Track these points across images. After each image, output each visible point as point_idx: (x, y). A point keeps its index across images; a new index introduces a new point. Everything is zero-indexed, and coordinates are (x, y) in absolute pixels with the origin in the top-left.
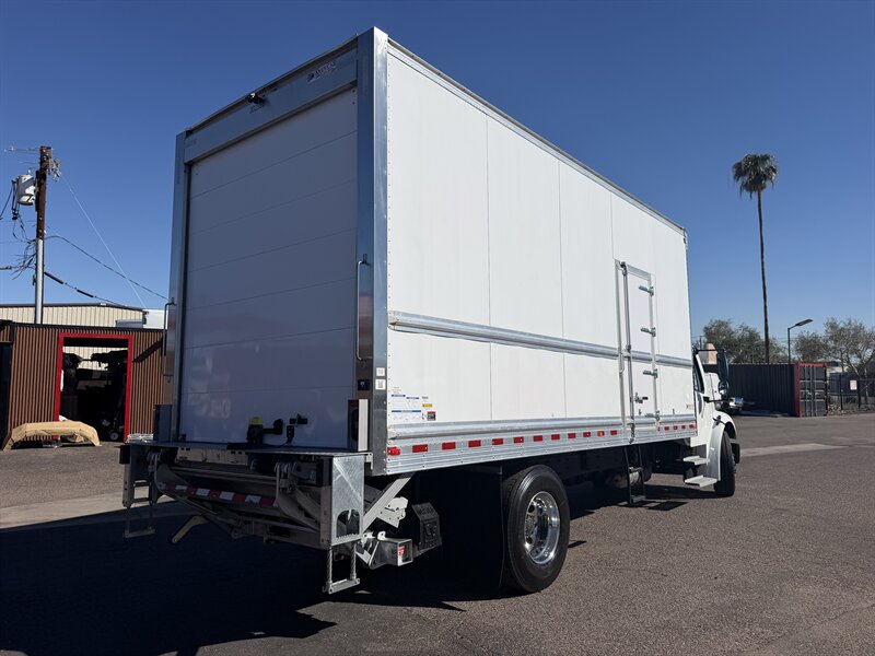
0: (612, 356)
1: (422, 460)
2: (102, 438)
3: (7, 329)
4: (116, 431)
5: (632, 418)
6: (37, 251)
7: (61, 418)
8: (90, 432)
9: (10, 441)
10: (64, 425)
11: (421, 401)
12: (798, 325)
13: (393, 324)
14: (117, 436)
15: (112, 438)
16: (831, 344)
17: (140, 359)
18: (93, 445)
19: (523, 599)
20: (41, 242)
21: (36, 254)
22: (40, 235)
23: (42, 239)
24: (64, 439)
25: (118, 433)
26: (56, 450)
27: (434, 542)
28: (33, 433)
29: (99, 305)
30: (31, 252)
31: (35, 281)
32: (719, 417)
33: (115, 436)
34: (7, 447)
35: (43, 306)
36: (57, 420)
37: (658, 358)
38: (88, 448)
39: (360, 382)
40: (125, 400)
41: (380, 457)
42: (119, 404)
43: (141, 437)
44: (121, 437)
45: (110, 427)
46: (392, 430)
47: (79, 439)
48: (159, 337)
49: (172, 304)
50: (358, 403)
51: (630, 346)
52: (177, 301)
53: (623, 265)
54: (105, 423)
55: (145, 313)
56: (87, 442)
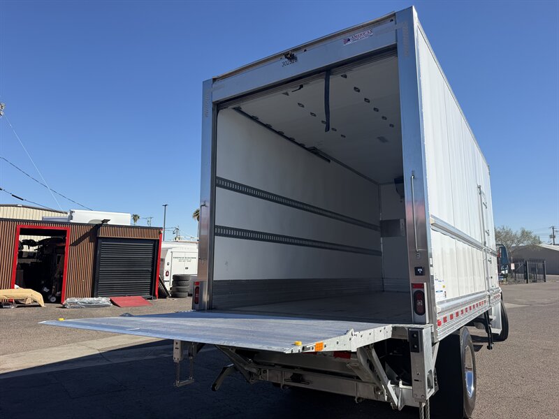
1: (446, 328)
2: (46, 300)
4: (54, 295)
5: (489, 291)
7: (16, 286)
8: (38, 297)
10: (18, 292)
11: (442, 284)
13: (432, 225)
14: (55, 299)
15: (52, 300)
17: (75, 244)
18: (40, 306)
24: (17, 302)
25: (56, 297)
26: (12, 310)
33: (54, 299)
36: (13, 288)
37: (490, 251)
38: (37, 308)
39: (416, 269)
40: (62, 274)
41: (435, 328)
42: (57, 276)
43: (76, 300)
44: (59, 300)
45: (50, 293)
46: (437, 306)
47: (28, 302)
48: (88, 229)
49: (204, 205)
50: (422, 286)
51: (485, 242)
52: (208, 204)
53: (479, 187)
54: (46, 290)
55: (72, 212)
56: (35, 304)
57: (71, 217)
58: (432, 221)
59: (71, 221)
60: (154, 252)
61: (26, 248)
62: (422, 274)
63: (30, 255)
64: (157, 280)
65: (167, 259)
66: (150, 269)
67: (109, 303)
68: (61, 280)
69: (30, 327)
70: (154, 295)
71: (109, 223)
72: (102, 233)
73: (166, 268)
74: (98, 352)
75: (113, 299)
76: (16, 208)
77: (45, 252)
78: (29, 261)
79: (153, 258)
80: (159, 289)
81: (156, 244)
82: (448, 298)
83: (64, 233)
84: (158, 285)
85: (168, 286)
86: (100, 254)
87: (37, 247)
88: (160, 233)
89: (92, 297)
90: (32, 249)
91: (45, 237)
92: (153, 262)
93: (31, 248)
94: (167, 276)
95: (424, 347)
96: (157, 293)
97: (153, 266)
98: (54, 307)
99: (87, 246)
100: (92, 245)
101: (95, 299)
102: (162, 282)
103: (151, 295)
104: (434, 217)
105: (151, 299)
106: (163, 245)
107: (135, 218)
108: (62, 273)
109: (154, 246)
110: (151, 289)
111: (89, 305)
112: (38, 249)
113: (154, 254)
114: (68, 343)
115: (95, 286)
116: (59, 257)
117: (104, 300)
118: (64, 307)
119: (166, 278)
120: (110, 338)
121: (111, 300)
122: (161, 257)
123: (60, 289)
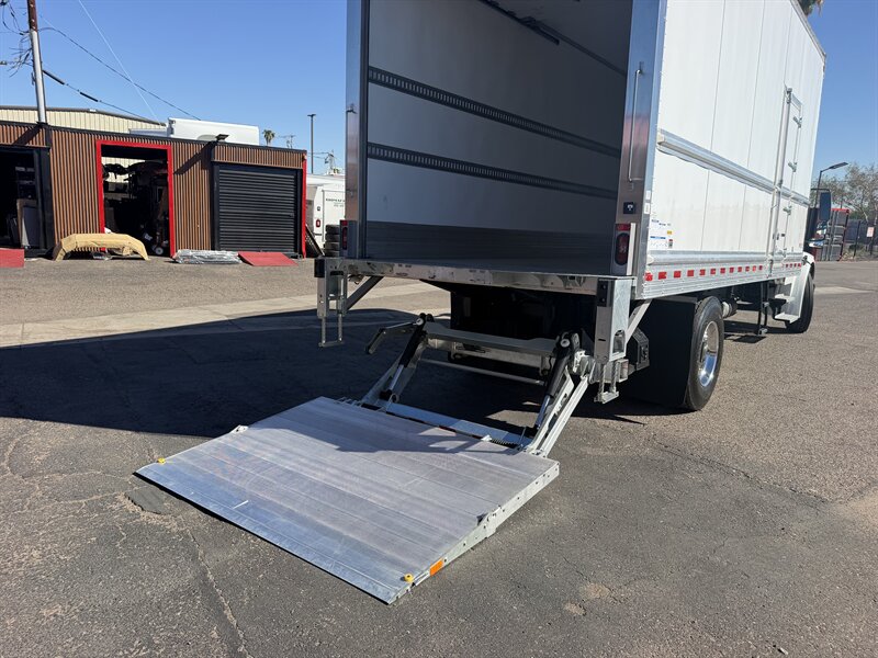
0: (769, 189)
1: (661, 287)
2: (150, 252)
3: (42, 132)
4: (159, 245)
5: (772, 254)
6: (32, 45)
7: (107, 230)
8: (139, 246)
9: (61, 251)
10: (110, 238)
11: (667, 228)
12: (832, 168)
13: (660, 144)
14: (162, 251)
15: (157, 252)
16: (847, 189)
17: (182, 171)
18: (142, 259)
19: (690, 415)
20: (35, 33)
21: (32, 49)
22: (32, 25)
23: (36, 30)
24: (111, 252)
25: (163, 248)
26: (106, 263)
27: (644, 363)
28: (83, 245)
29: (88, 111)
30: (27, 46)
31: (35, 80)
32: (806, 258)
33: (160, 251)
34: (60, 256)
35: (46, 110)
36: (103, 232)
37: (793, 195)
38: (138, 261)
39: (626, 204)
40: (168, 215)
41: (641, 282)
42: (160, 218)
43: (191, 253)
44: (167, 253)
45: (153, 241)
46: (649, 256)
47: (126, 253)
48: (197, 149)
49: (352, 111)
50: (628, 227)
51: (781, 181)
52: (357, 109)
53: (789, 92)
54: (147, 237)
55: (171, 122)
56: (135, 256)
57: (171, 130)
58: (660, 137)
59: (172, 136)
60: (296, 189)
61: (112, 178)
62: (632, 212)
63: (119, 188)
64: (304, 232)
65: (317, 202)
66: (292, 214)
67: (237, 260)
68: (166, 224)
69: (132, 284)
70: (301, 253)
71: (227, 140)
72: (219, 156)
73: (317, 215)
74: (226, 319)
75: (242, 254)
76: (87, 115)
77: (140, 182)
78: (119, 197)
79: (296, 198)
80: (307, 244)
81: (299, 176)
82: (674, 249)
83: (163, 154)
84: (305, 239)
85: (320, 242)
86: (218, 189)
87: (127, 176)
88: (303, 159)
89: (213, 249)
90: (121, 179)
91: (136, 161)
92: (296, 203)
93: (118, 176)
94: (318, 226)
95: (615, 301)
96: (304, 250)
97: (296, 210)
98: (162, 262)
99: (198, 175)
100: (205, 173)
101: (217, 252)
102: (311, 235)
103: (296, 251)
104: (667, 134)
105: (296, 257)
106: (310, 180)
107: (268, 135)
108: (166, 214)
109: (296, 179)
110: (295, 243)
111: (210, 261)
112: (129, 179)
113: (296, 192)
114: (185, 305)
115: (216, 235)
116: (161, 191)
117: (230, 255)
118: (175, 262)
119: (316, 230)
120: (241, 303)
121: (239, 256)
122: (308, 197)
123: (168, 237)
